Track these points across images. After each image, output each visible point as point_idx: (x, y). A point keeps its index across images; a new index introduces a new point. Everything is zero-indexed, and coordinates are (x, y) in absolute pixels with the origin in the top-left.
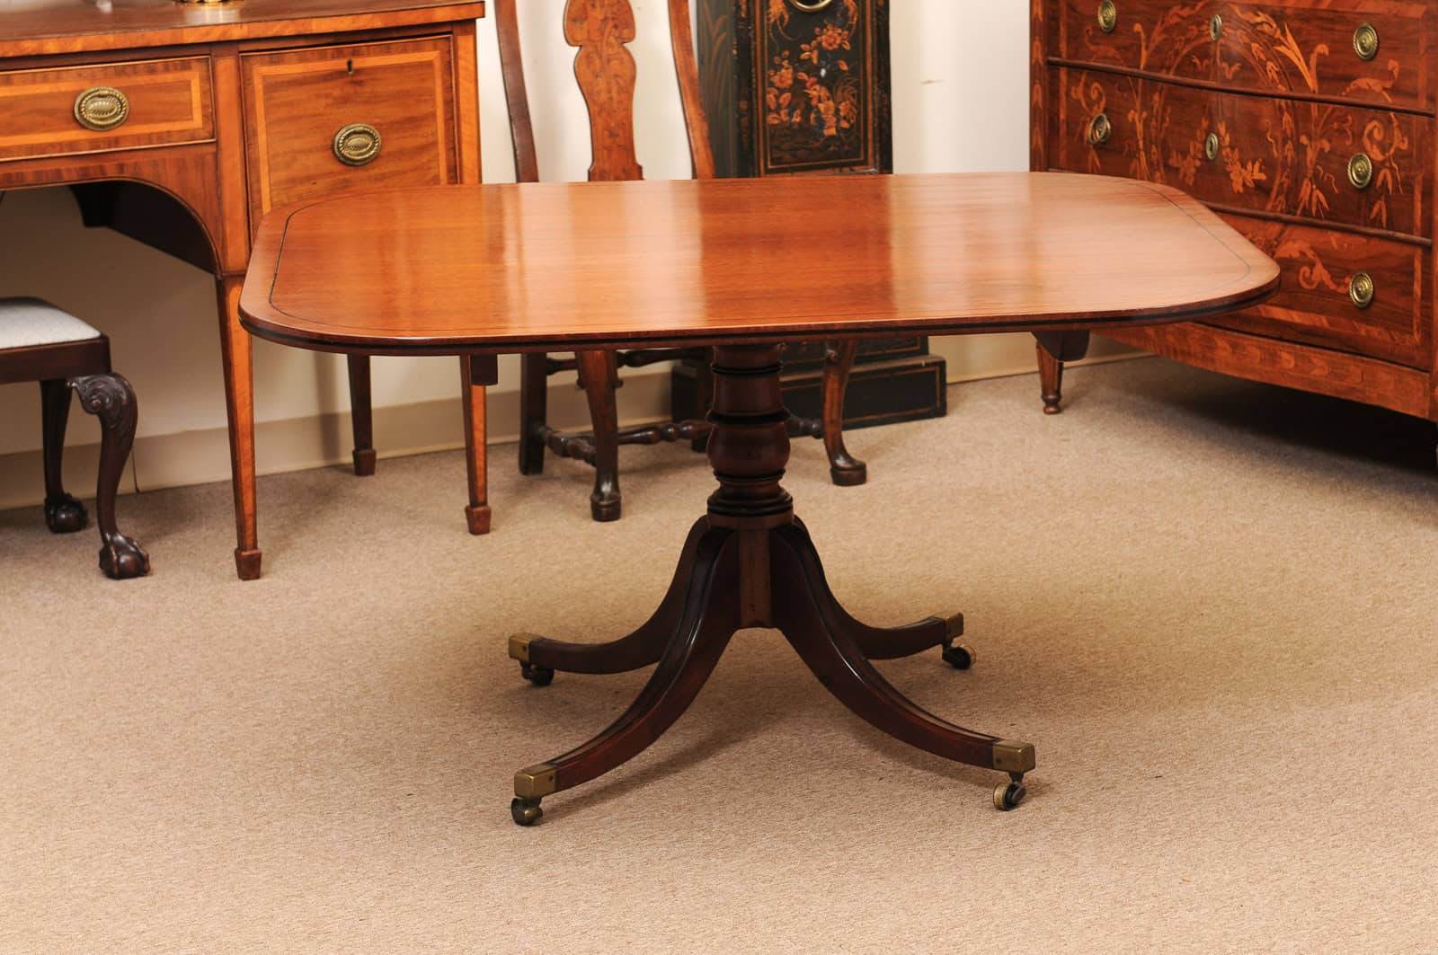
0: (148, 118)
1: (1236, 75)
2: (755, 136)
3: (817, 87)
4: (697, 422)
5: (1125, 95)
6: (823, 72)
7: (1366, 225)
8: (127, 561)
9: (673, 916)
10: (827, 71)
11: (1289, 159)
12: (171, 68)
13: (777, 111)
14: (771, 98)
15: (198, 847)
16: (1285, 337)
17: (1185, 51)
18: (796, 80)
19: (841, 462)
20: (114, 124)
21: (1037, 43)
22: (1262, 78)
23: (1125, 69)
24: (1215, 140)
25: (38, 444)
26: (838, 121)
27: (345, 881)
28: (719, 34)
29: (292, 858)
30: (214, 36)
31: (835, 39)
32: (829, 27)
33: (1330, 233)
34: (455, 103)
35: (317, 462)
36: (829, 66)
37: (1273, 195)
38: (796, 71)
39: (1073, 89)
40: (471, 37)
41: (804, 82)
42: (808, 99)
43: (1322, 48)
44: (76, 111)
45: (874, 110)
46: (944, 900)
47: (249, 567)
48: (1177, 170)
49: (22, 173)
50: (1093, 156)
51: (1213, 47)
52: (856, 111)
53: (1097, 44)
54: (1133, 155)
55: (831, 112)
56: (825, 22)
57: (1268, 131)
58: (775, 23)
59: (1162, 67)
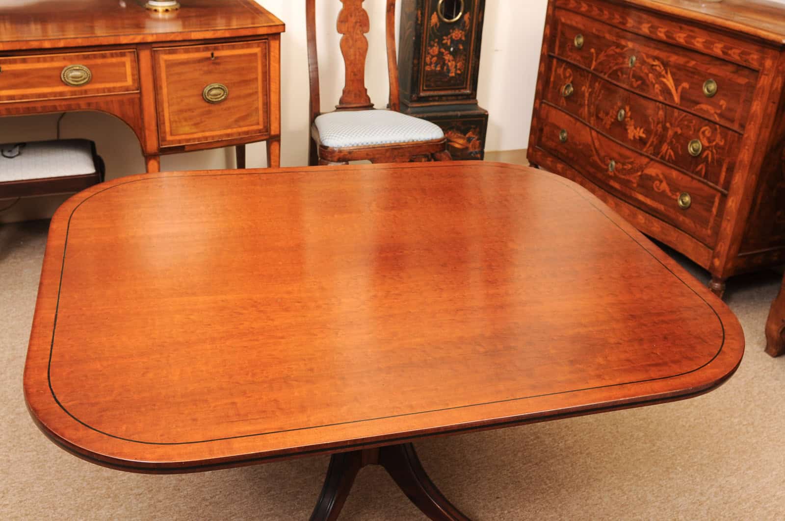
0: (103, 80)
1: (638, 87)
2: (419, 75)
3: (449, 55)
5: (582, 79)
6: (452, 49)
7: (693, 172)
10: (454, 49)
11: (659, 132)
12: (115, 55)
13: (430, 65)
14: (428, 59)
17: (615, 68)
18: (439, 52)
20: (83, 83)
21: (545, 46)
22: (652, 91)
23: (584, 67)
26: (456, 70)
28: (408, 29)
30: (137, 40)
31: (459, 35)
32: (457, 30)
33: (673, 170)
34: (268, 73)
36: (454, 47)
37: (648, 145)
38: (440, 49)
39: (559, 69)
40: (278, 42)
41: (443, 53)
42: (444, 60)
43: (686, 85)
44: (62, 76)
45: (472, 66)
48: (602, 120)
49: (35, 107)
50: (563, 102)
51: (629, 70)
52: (464, 66)
53: (572, 52)
54: (582, 105)
55: (454, 66)
56: (455, 27)
57: (650, 116)
58: (433, 26)
59: (602, 72)
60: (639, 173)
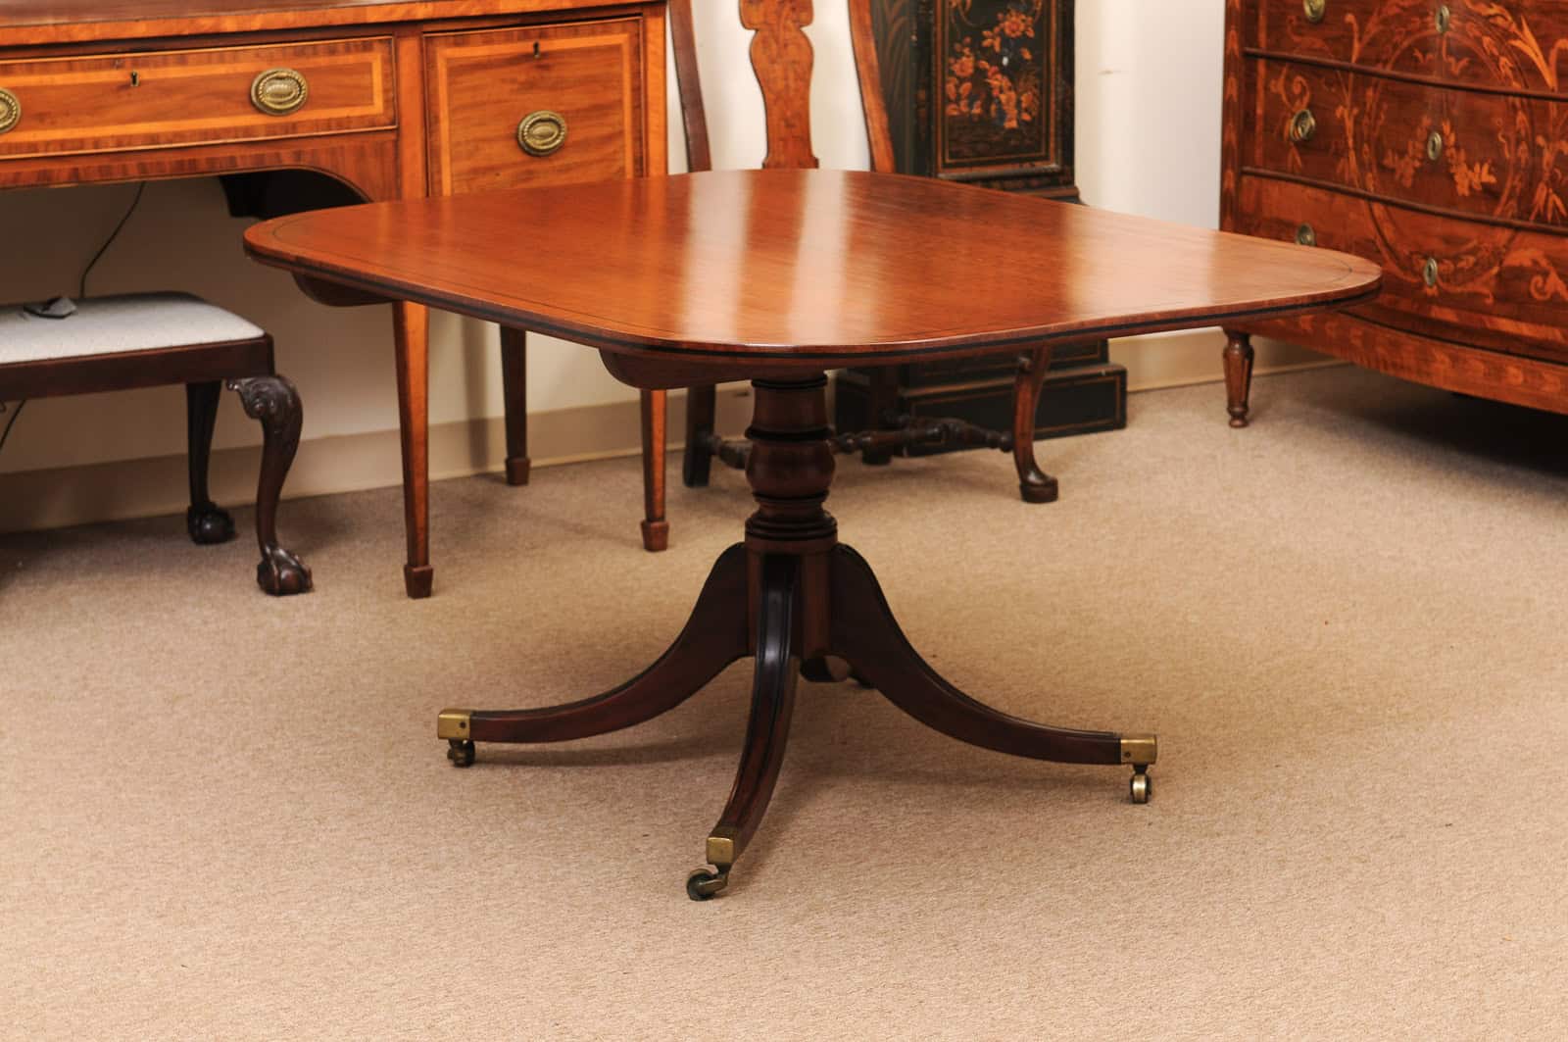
0: (328, 102)
1: (1463, 70)
2: (933, 127)
3: (999, 76)
4: (875, 433)
5: (1333, 90)
6: (1005, 61)
8: (287, 576)
9: (961, 973)
10: (1010, 60)
11: (1523, 161)
12: (352, 48)
13: (957, 101)
14: (950, 87)
15: (431, 891)
16: (1512, 350)
17: (1406, 44)
18: (977, 69)
19: (1032, 478)
20: (293, 108)
21: (1233, 32)
22: (1495, 75)
23: (1333, 61)
24: (1438, 139)
25: (182, 447)
26: (1020, 113)
27: (598, 931)
28: (895, 20)
29: (534, 903)
30: (399, 14)
31: (1018, 26)
32: (1013, 13)
33: (1565, 240)
34: (642, 91)
35: (464, 470)
36: (1011, 54)
37: (1504, 199)
38: (977, 59)
39: (1273, 82)
40: (660, 20)
41: (986, 70)
42: (989, 88)
43: (1563, 43)
44: (253, 93)
45: (1056, 102)
46: (1251, 958)
47: (419, 584)
48: (1393, 171)
49: (194, 160)
50: (1294, 157)
51: (1438, 40)
52: (1038, 103)
53: (1301, 35)
54: (1340, 153)
55: (1013, 103)
56: (1009, 7)
57: (1499, 129)
58: (956, 7)
59: (1378, 61)
60: (1495, 270)
